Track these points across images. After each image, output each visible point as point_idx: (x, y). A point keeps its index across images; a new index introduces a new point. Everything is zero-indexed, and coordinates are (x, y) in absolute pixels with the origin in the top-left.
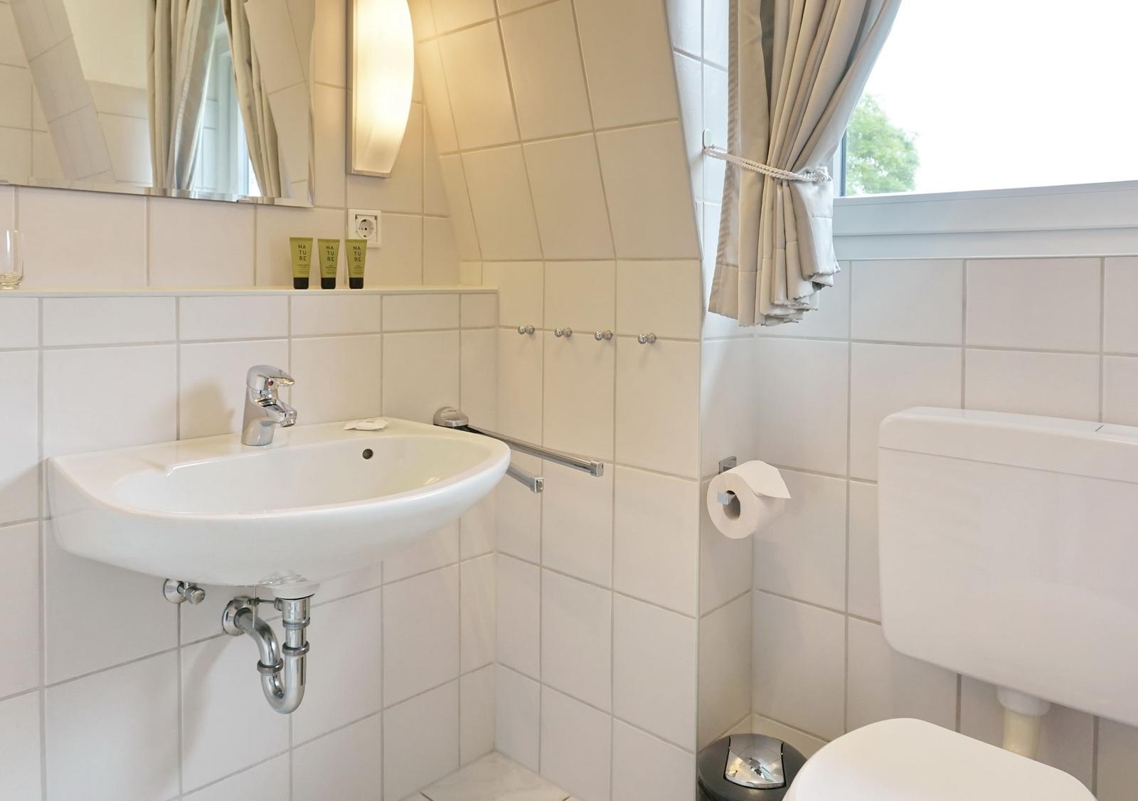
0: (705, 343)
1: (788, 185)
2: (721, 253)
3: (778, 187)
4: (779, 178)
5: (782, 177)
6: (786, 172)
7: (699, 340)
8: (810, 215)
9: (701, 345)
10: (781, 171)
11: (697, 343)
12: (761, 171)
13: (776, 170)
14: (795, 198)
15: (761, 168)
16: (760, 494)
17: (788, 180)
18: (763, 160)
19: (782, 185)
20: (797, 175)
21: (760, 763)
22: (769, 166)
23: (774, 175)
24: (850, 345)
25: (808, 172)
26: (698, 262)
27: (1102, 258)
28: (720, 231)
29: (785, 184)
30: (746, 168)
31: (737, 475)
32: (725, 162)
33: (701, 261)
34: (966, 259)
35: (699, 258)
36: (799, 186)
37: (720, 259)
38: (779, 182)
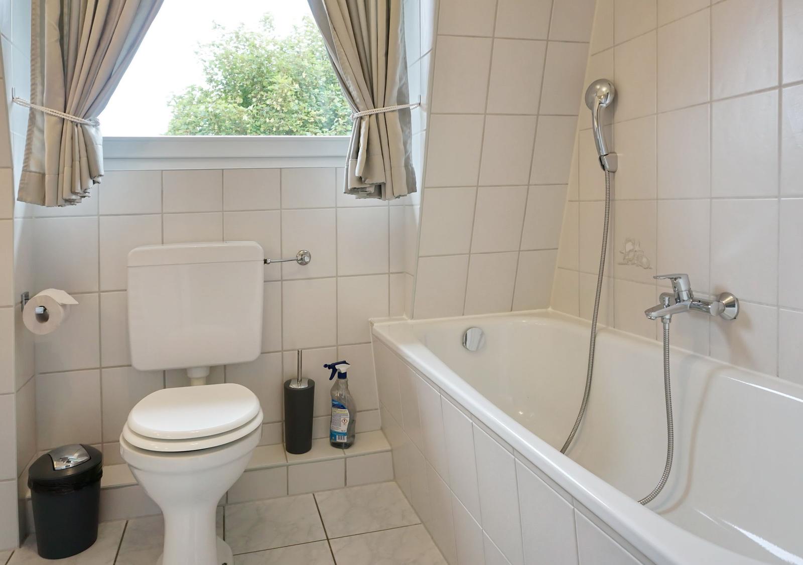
0: (15, 220)
1: (81, 126)
2: (26, 164)
3: (75, 127)
4: (75, 122)
5: (78, 121)
6: (80, 119)
7: (12, 219)
8: (95, 143)
9: (13, 221)
10: (77, 118)
11: (11, 221)
12: (63, 117)
13: (74, 117)
14: (85, 133)
15: (62, 115)
16: (62, 303)
17: (81, 123)
18: (63, 110)
19: (77, 126)
20: (86, 121)
21: (67, 458)
22: (69, 113)
23: (73, 120)
24: (99, 218)
25: (90, 120)
26: (10, 170)
27: (223, 169)
28: (25, 151)
29: (79, 125)
30: (48, 113)
31: (46, 296)
32: (29, 109)
33: (13, 169)
34: (162, 170)
35: (11, 168)
36: (87, 127)
37: (25, 168)
38: (76, 124)
